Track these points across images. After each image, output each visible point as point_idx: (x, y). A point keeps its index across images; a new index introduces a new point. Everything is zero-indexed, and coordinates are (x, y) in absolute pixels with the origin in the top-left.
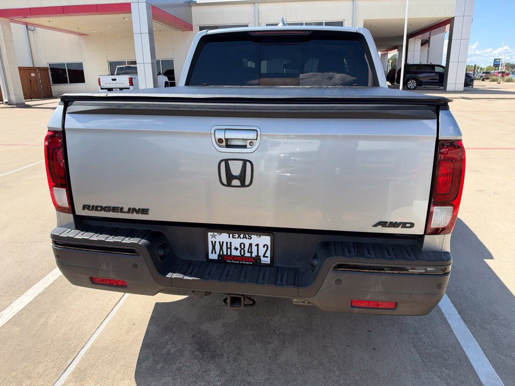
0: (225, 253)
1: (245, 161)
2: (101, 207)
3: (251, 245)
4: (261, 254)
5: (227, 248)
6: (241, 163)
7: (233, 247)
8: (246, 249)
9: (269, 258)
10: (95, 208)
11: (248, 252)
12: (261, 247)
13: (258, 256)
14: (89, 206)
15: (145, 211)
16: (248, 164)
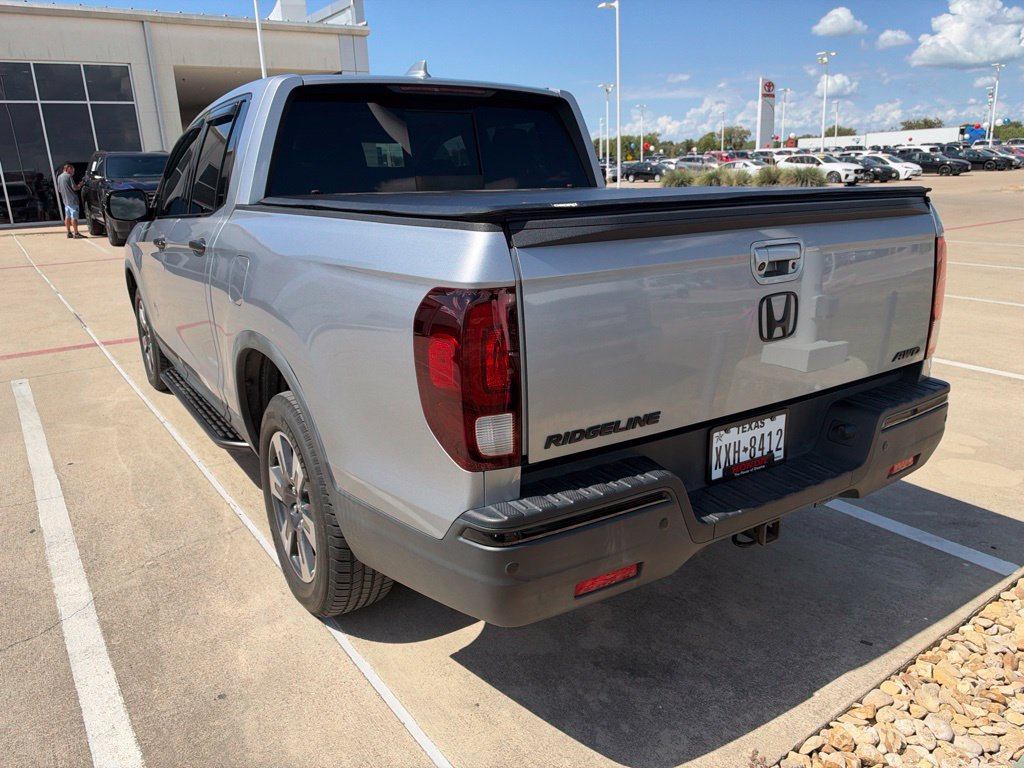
0: (732, 463)
1: (788, 294)
2: (581, 431)
3: (763, 435)
4: (773, 448)
5: (735, 452)
6: (785, 297)
7: (742, 449)
8: (757, 446)
9: (782, 450)
10: (570, 437)
11: (760, 449)
12: (774, 434)
13: (770, 452)
14: (559, 436)
15: (652, 418)
16: (792, 297)
